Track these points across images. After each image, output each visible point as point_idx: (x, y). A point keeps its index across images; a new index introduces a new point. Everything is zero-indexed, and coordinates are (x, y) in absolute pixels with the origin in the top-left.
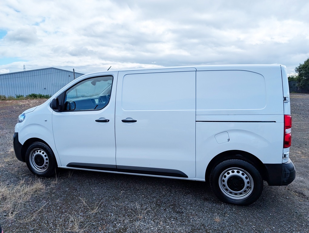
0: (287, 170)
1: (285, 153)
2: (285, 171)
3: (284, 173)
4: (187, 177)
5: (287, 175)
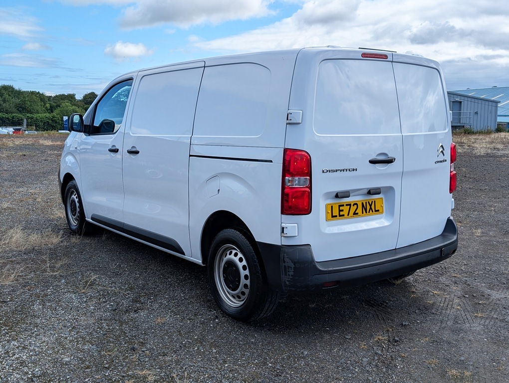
0: (287, 260)
1: (283, 225)
2: (284, 262)
3: (283, 264)
4: (185, 255)
5: (289, 271)
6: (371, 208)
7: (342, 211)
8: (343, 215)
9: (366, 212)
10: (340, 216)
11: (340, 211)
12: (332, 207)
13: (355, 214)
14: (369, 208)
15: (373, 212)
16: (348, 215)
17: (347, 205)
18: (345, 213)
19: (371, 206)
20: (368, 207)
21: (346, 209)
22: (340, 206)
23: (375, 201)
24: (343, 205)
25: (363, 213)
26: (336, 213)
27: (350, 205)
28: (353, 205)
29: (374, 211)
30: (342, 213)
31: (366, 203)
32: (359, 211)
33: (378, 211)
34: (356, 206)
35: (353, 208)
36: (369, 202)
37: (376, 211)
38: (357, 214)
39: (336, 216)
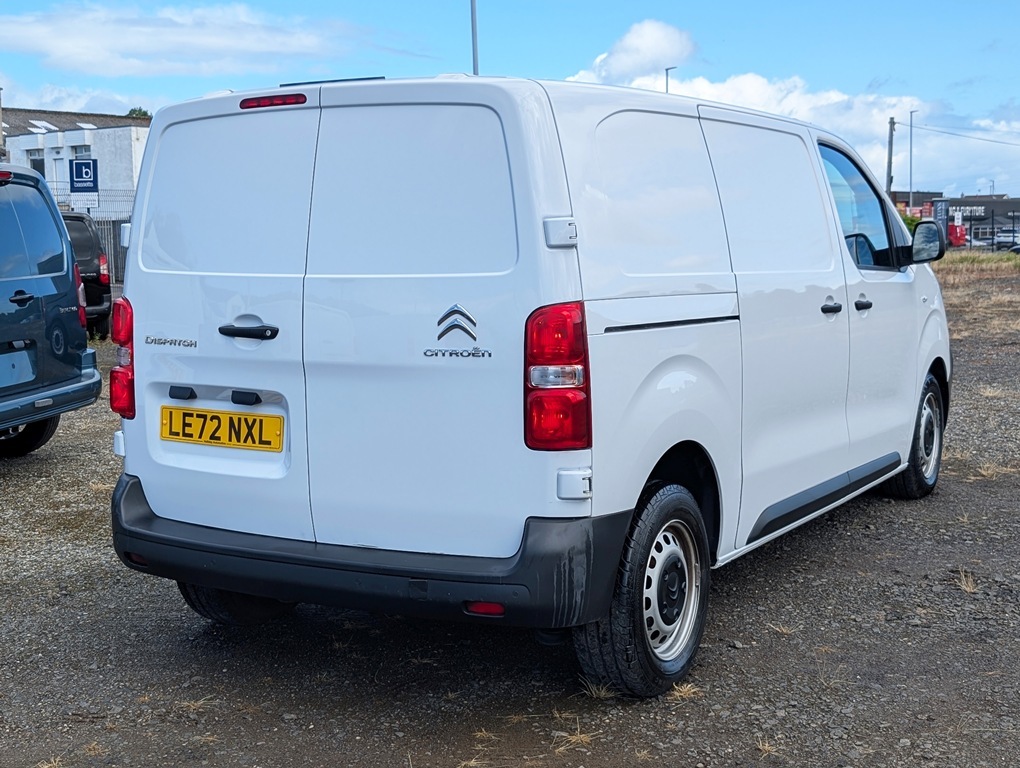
6: (250, 434)
7: (190, 425)
8: (191, 436)
9: (239, 440)
10: (185, 435)
11: (185, 425)
12: (171, 413)
13: (213, 437)
14: (246, 434)
15: (254, 442)
16: (200, 437)
17: (198, 416)
18: (195, 430)
19: (250, 428)
20: (244, 431)
21: (197, 423)
22: (185, 415)
23: (261, 421)
24: (191, 415)
25: (230, 440)
26: (178, 427)
27: (205, 417)
28: (212, 419)
29: (257, 441)
30: (188, 430)
31: (240, 419)
32: (224, 432)
33: (269, 443)
34: (216, 421)
35: (211, 426)
36: (246, 420)
37: (262, 442)
38: (219, 438)
39: (177, 434)
